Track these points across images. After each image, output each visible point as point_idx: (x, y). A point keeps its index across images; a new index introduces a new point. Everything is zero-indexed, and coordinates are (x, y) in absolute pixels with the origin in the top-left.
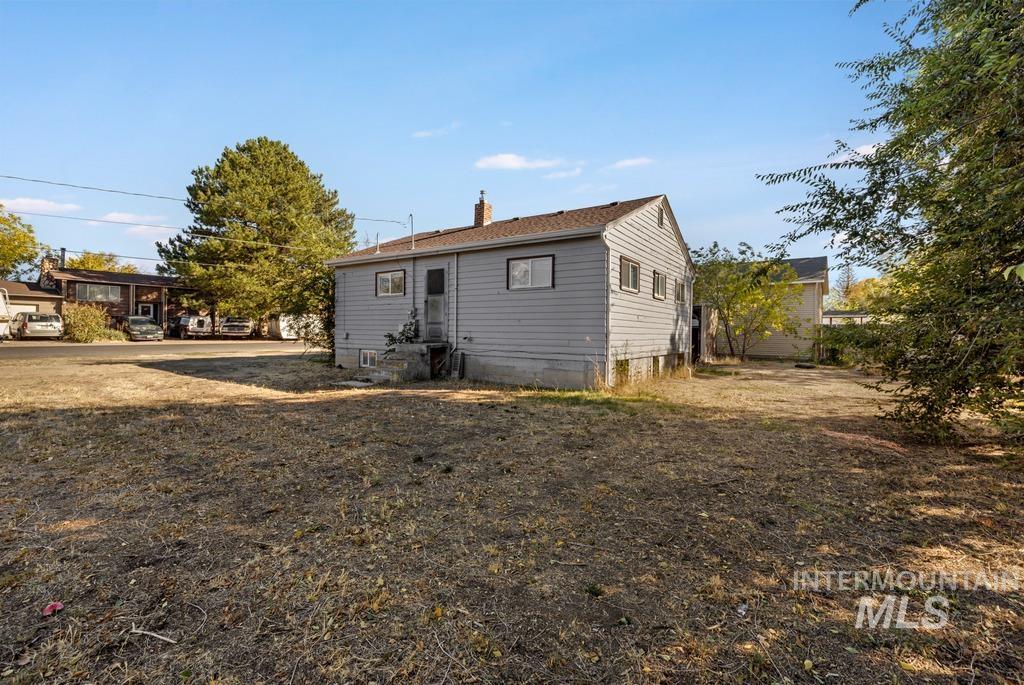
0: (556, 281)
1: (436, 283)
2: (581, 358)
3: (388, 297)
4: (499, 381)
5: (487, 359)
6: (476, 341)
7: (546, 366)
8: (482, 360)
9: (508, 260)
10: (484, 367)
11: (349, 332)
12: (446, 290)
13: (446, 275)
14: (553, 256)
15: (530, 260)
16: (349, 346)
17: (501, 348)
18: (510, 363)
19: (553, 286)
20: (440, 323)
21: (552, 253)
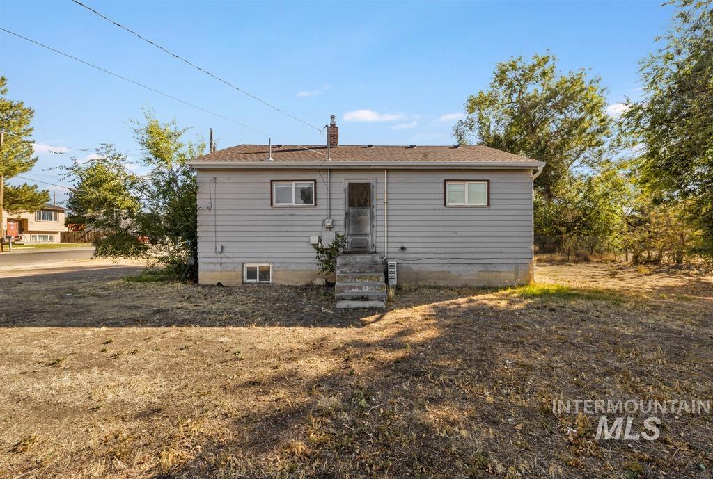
0: (491, 202)
1: (360, 197)
2: (513, 261)
3: (292, 207)
4: (433, 285)
5: (420, 266)
6: (409, 250)
7: (481, 269)
8: (415, 268)
9: (446, 181)
10: (417, 273)
11: (224, 245)
12: (374, 203)
13: (373, 190)
14: (488, 181)
15: (467, 183)
16: (223, 260)
17: (438, 256)
18: (446, 268)
19: (489, 205)
20: (366, 235)
21: (488, 179)
